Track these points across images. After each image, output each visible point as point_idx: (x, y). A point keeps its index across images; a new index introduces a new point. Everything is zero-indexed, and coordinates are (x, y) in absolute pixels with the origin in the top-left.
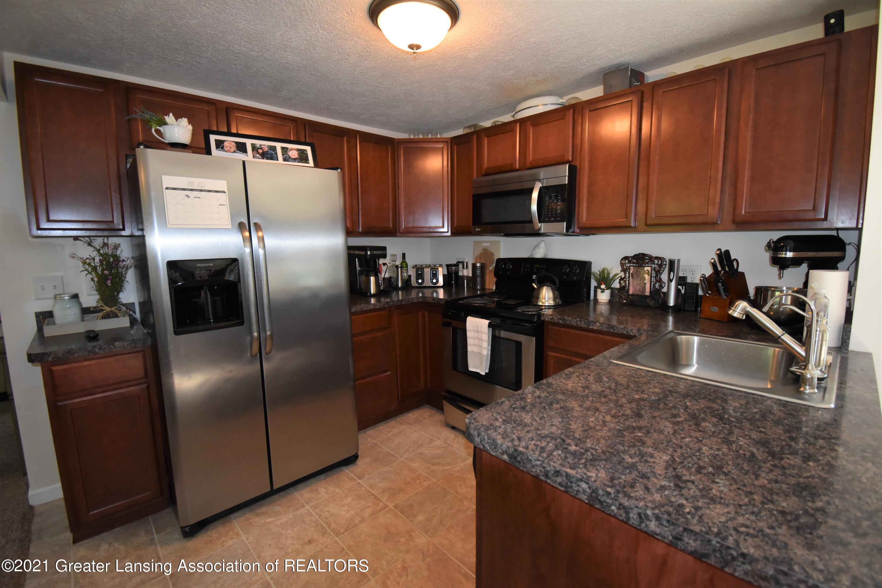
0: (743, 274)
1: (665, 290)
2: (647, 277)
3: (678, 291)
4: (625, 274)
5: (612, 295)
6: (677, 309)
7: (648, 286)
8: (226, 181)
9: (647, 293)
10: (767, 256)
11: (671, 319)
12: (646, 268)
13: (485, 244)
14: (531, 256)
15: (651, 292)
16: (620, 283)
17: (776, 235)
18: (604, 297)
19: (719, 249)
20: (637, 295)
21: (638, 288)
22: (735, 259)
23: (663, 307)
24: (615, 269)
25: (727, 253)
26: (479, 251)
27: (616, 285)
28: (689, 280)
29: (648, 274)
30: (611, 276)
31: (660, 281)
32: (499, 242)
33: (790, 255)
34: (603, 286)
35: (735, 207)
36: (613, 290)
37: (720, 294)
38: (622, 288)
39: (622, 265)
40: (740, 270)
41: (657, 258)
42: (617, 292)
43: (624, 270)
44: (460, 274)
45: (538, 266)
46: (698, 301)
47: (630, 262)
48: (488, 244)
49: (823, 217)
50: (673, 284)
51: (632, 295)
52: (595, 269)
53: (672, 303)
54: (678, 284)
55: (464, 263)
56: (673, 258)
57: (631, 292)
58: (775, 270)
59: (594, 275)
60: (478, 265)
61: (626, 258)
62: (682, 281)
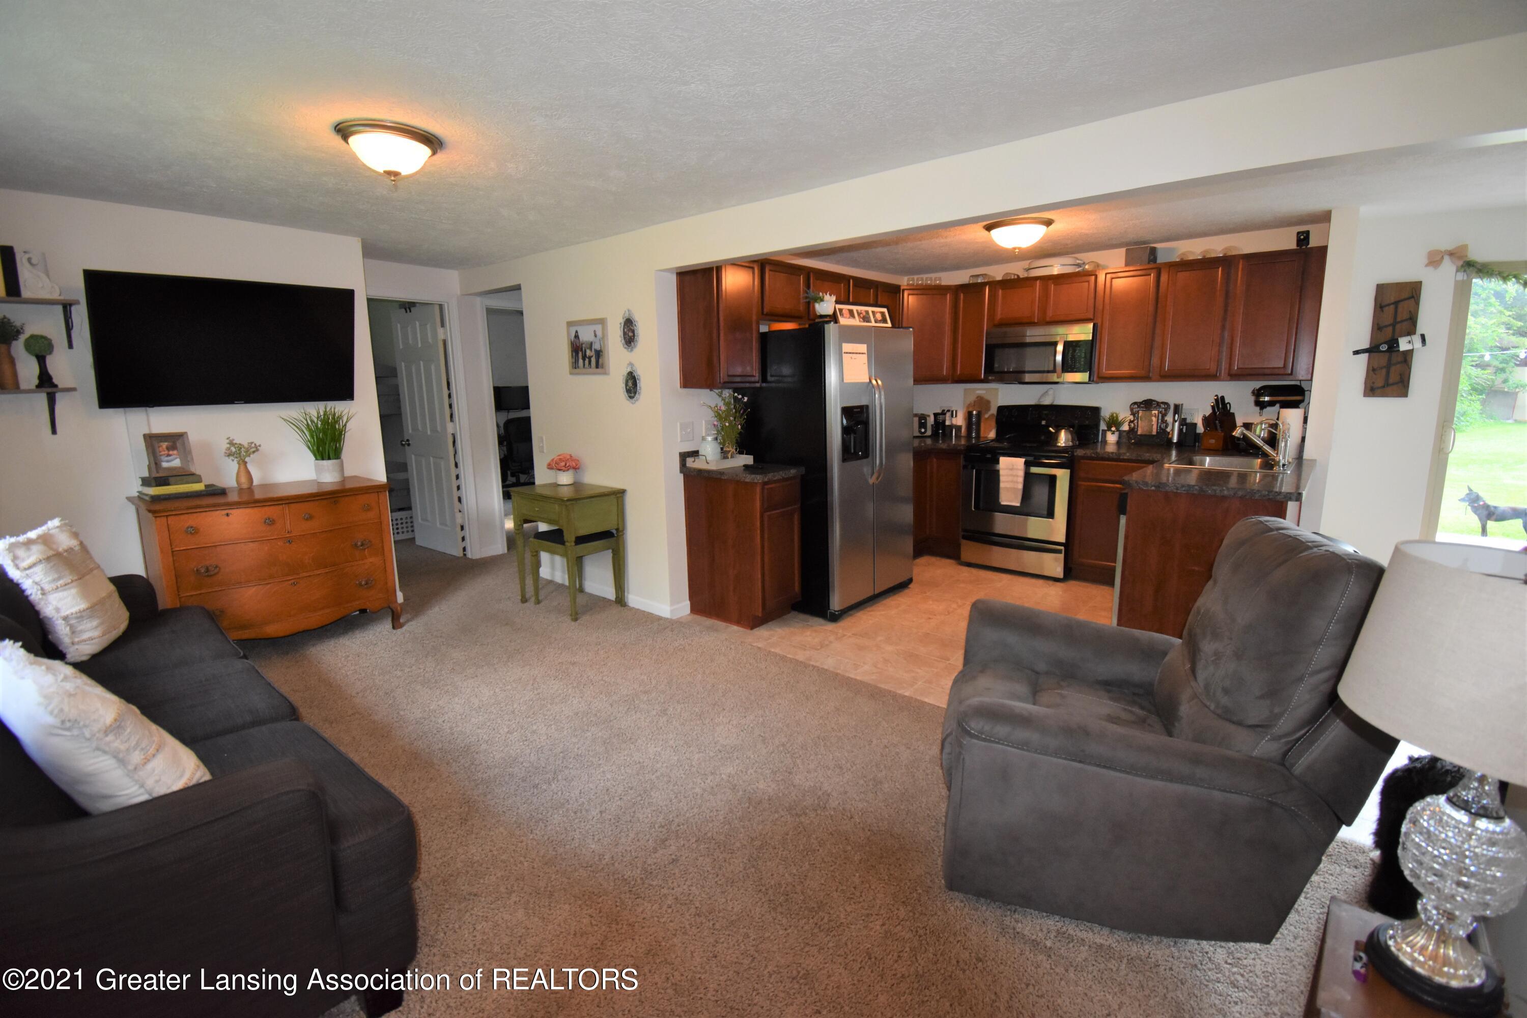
0: (1233, 414)
1: (1169, 429)
2: (1154, 419)
3: (1180, 430)
4: (1134, 416)
5: (1120, 437)
6: (1180, 445)
7: (1155, 427)
8: (865, 345)
9: (1154, 433)
10: (1253, 399)
11: (1174, 453)
12: (1153, 412)
13: (978, 392)
14: (1038, 403)
15: (1157, 432)
16: (1129, 425)
17: (1258, 384)
18: (1112, 438)
19: (1216, 396)
20: (1145, 435)
21: (1146, 429)
22: (1228, 403)
23: (1169, 443)
24: (1125, 415)
25: (1223, 398)
26: (972, 398)
27: (1125, 427)
28: (1188, 421)
29: (1155, 416)
30: (1120, 419)
31: (1164, 421)
32: (997, 389)
33: (1267, 399)
34: (1113, 429)
35: (1230, 364)
36: (1121, 433)
37: (1216, 429)
38: (1132, 431)
39: (1132, 410)
40: (1232, 411)
41: (1163, 403)
42: (1125, 434)
43: (1133, 414)
44: (947, 423)
45: (1046, 412)
46: (1197, 437)
47: (1139, 407)
48: (984, 392)
49: (1290, 372)
50: (1177, 424)
51: (1141, 435)
52: (1105, 414)
53: (1175, 440)
54: (1181, 424)
55: (952, 411)
56: (1177, 403)
57: (1139, 433)
58: (1258, 409)
59: (1104, 420)
60: (974, 412)
61: (1135, 403)
62: (1183, 422)
